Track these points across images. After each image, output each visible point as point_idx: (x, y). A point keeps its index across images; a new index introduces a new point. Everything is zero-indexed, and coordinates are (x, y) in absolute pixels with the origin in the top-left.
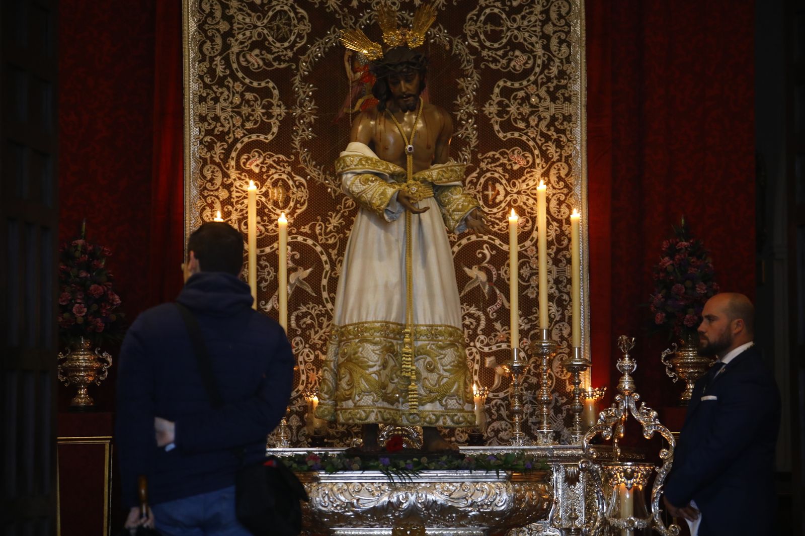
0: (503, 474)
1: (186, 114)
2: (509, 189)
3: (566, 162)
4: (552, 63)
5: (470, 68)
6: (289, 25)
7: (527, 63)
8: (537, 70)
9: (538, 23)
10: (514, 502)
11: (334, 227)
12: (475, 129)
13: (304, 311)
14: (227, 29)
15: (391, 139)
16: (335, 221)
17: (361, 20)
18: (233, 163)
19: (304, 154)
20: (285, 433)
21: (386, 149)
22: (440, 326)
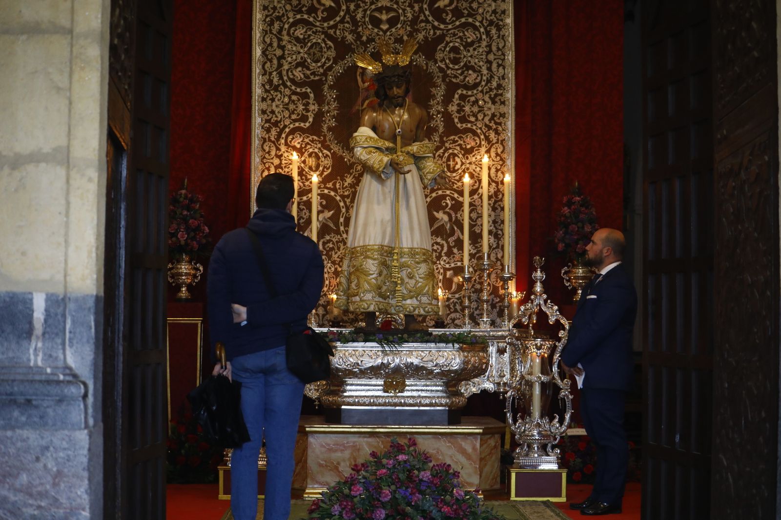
0: (456, 346)
1: (253, 109)
2: (464, 161)
3: (502, 144)
4: (493, 79)
5: (439, 81)
6: (321, 52)
7: (476, 79)
8: (483, 83)
9: (484, 53)
10: (464, 364)
11: (349, 184)
12: (442, 121)
13: (328, 239)
14: (281, 54)
15: (387, 125)
16: (349, 180)
17: (368, 49)
18: (283, 141)
19: (329, 135)
20: (315, 318)
21: (383, 131)
22: (418, 249)
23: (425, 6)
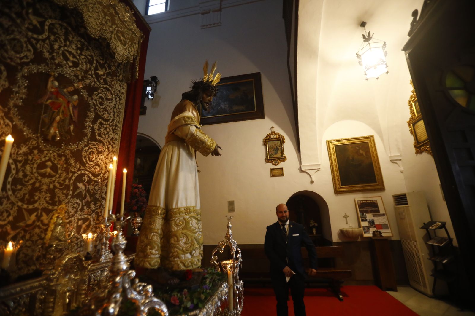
2: (97, 157)
4: (114, 121)
5: (92, 110)
6: (22, 48)
7: (108, 117)
9: (113, 107)
12: (90, 132)
16: (24, 149)
19: (14, 111)
23: (93, 68)
